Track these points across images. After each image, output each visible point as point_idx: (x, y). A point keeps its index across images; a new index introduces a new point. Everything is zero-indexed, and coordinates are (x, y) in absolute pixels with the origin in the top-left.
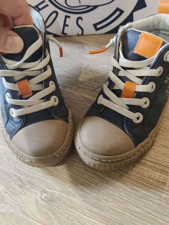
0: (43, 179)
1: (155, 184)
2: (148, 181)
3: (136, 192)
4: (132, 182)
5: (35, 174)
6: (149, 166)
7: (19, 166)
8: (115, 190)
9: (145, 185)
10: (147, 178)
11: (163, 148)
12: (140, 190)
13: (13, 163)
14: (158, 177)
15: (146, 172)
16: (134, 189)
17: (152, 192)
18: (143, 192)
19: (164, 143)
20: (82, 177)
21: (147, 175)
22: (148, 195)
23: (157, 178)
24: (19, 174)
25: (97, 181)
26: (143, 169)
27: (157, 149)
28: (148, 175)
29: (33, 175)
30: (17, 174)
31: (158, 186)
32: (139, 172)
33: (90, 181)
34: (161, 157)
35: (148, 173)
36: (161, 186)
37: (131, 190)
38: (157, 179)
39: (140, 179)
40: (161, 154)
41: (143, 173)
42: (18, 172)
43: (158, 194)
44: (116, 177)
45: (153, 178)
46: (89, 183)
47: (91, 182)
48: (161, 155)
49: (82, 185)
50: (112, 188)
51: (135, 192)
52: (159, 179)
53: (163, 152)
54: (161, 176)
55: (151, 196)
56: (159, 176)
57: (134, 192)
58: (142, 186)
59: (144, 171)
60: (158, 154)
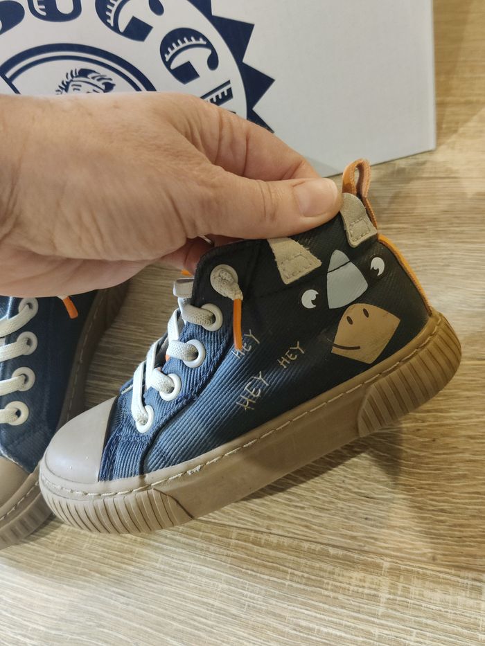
0: (82, 641)
1: (353, 603)
2: (334, 598)
3: (308, 634)
4: (296, 609)
5: (60, 630)
6: (335, 558)
7: (21, 615)
8: (256, 637)
9: (328, 611)
10: (332, 590)
11: (363, 502)
12: (317, 627)
13: (6, 611)
14: (358, 583)
15: (326, 575)
16: (301, 626)
17: (346, 626)
18: (325, 630)
19: (365, 489)
20: (174, 619)
21: (331, 582)
22: (336, 635)
23: (356, 586)
24: (24, 636)
25: (212, 621)
26: (321, 569)
27: (348, 508)
28: (334, 583)
29: (58, 633)
30: (19, 637)
31: (360, 607)
32: (312, 579)
33: (194, 626)
34: (361, 527)
35: (331, 576)
36: (366, 606)
37: (295, 630)
38: (356, 589)
39: (314, 598)
40: (360, 520)
41: (320, 581)
42: (20, 632)
43: (362, 630)
44: (255, 602)
45: (345, 589)
46: (193, 630)
47: (197, 627)
48: (360, 522)
49: (177, 638)
50: (249, 634)
51: (306, 634)
52: (361, 590)
53: (363, 514)
54: (366, 579)
55: (344, 638)
56: (360, 580)
57: (302, 634)
58: (322, 616)
59: (322, 574)
60: (353, 520)
